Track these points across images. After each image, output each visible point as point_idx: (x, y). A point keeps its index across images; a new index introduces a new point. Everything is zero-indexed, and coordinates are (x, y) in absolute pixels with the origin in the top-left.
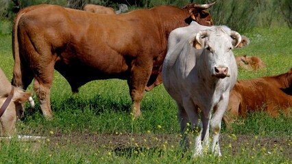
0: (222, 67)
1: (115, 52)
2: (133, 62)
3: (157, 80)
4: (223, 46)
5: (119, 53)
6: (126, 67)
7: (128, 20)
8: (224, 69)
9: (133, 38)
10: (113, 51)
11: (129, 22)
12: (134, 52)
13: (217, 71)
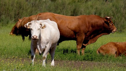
0: (35, 36)
1: (71, 30)
2: (77, 34)
3: (89, 42)
4: (36, 28)
5: (72, 30)
6: (75, 36)
7: (77, 18)
8: (36, 36)
9: (78, 25)
10: (70, 30)
11: (77, 19)
12: (77, 31)
13: (33, 37)
